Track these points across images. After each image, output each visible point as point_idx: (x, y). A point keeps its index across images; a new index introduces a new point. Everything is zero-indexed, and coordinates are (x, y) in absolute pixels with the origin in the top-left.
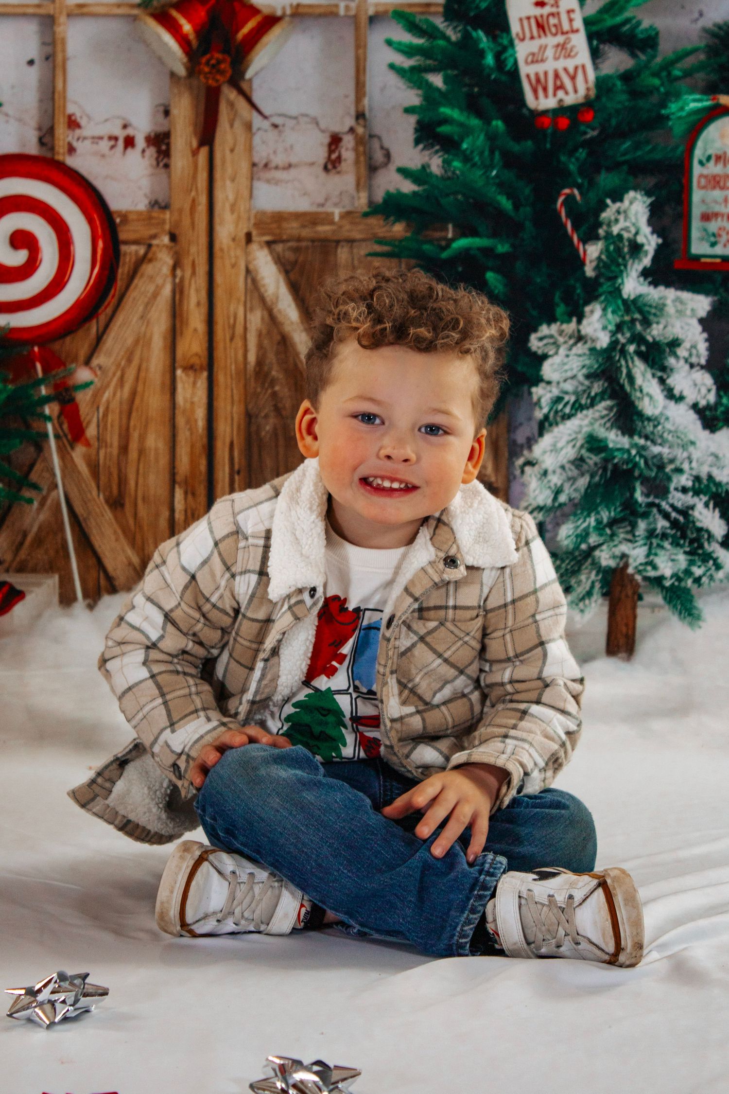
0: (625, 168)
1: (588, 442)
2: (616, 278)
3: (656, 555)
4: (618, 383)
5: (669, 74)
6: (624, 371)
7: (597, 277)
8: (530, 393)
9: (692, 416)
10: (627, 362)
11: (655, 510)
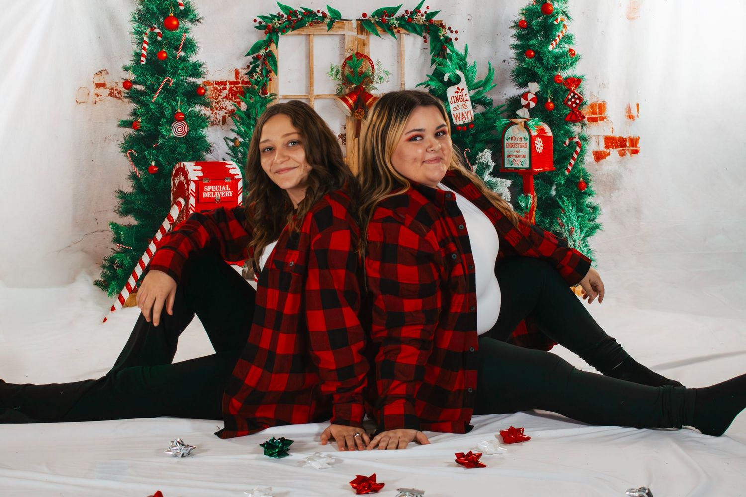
2: (482, 175)
5: (496, 113)
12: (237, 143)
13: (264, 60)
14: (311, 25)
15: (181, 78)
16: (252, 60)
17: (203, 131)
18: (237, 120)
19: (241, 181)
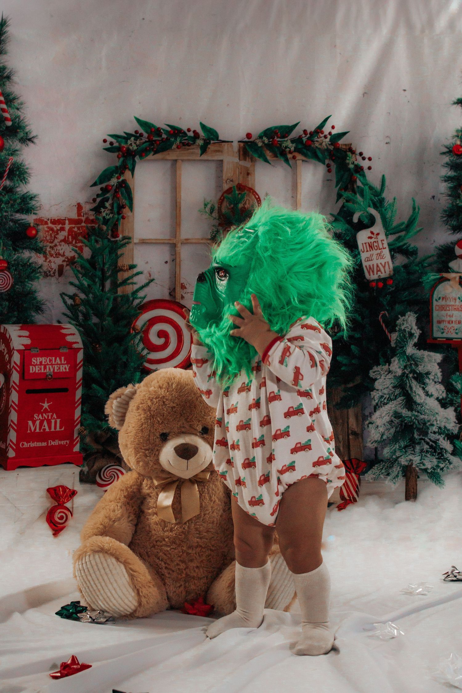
0: (406, 303)
1: (394, 414)
2: (403, 347)
3: (424, 459)
4: (406, 390)
5: (422, 265)
6: (408, 385)
7: (396, 347)
8: (370, 394)
9: (436, 403)
10: (409, 381)
11: (423, 441)
12: (77, 301)
13: (116, 192)
14: (178, 147)
15: (5, 214)
16: (100, 192)
17: (31, 284)
18: (78, 271)
19: (82, 351)
